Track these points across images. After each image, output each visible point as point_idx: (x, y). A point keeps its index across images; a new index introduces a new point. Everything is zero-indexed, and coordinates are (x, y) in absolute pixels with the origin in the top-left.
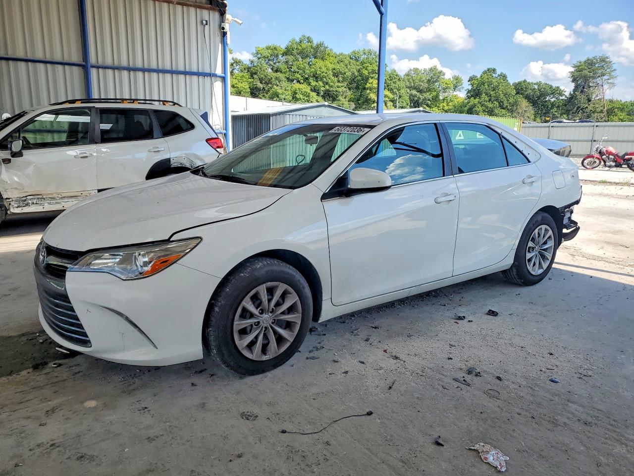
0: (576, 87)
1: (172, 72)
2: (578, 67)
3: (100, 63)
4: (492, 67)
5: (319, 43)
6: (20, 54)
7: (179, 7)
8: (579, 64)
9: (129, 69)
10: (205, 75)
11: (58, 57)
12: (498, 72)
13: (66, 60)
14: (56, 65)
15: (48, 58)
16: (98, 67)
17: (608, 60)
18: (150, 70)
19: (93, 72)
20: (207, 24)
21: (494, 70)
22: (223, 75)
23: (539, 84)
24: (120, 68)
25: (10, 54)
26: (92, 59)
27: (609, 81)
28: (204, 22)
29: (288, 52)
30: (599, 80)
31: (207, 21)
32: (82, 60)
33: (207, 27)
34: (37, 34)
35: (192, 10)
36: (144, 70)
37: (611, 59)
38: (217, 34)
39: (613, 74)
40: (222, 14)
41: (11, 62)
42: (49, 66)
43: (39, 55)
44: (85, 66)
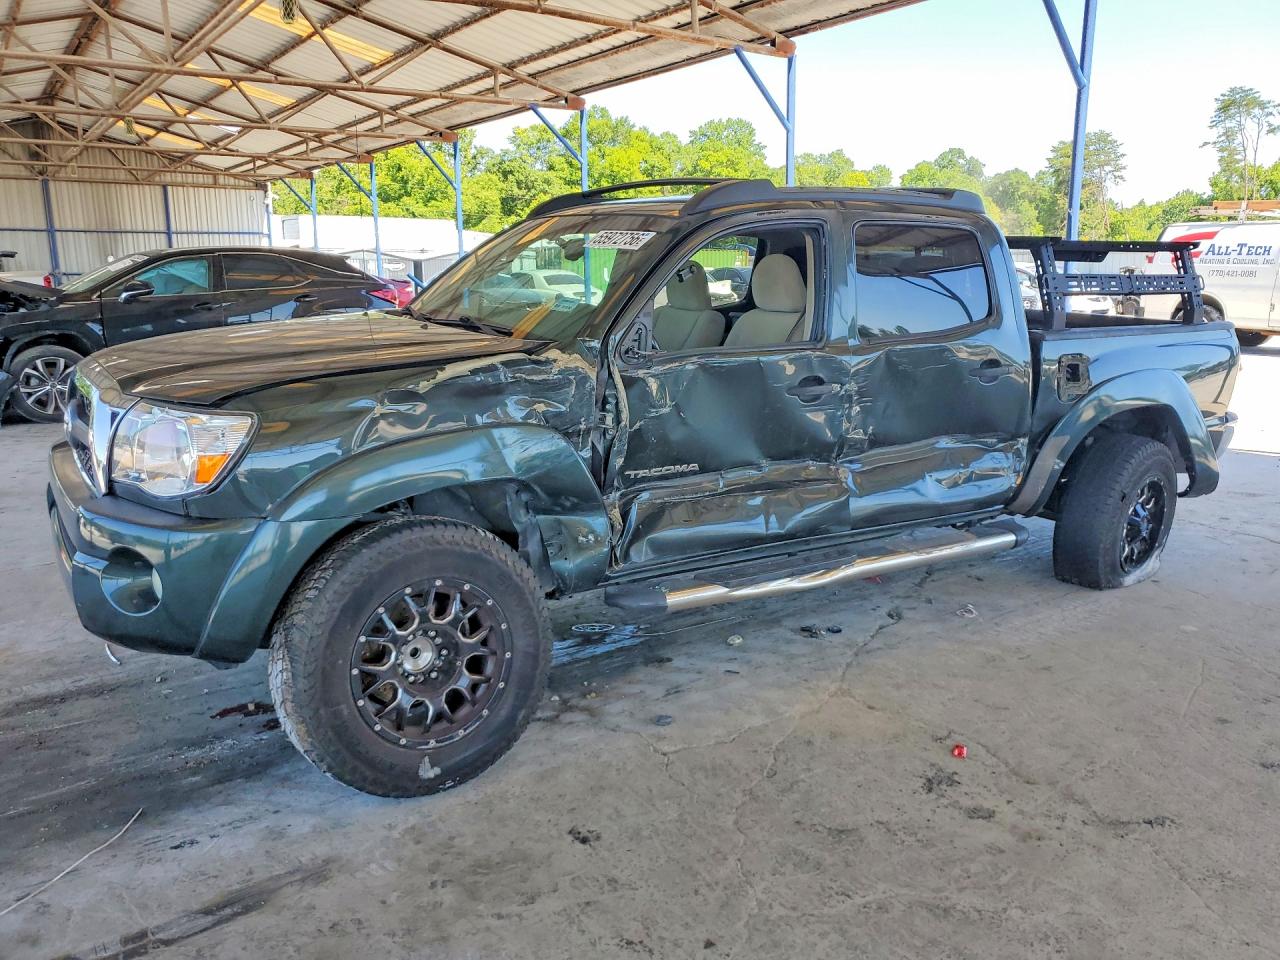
6: (129, 229)
9: (198, 233)
11: (151, 229)
13: (157, 229)
16: (177, 233)
19: (174, 237)
24: (192, 233)
26: (173, 228)
40: (266, 192)
43: (140, 229)
44: (168, 233)
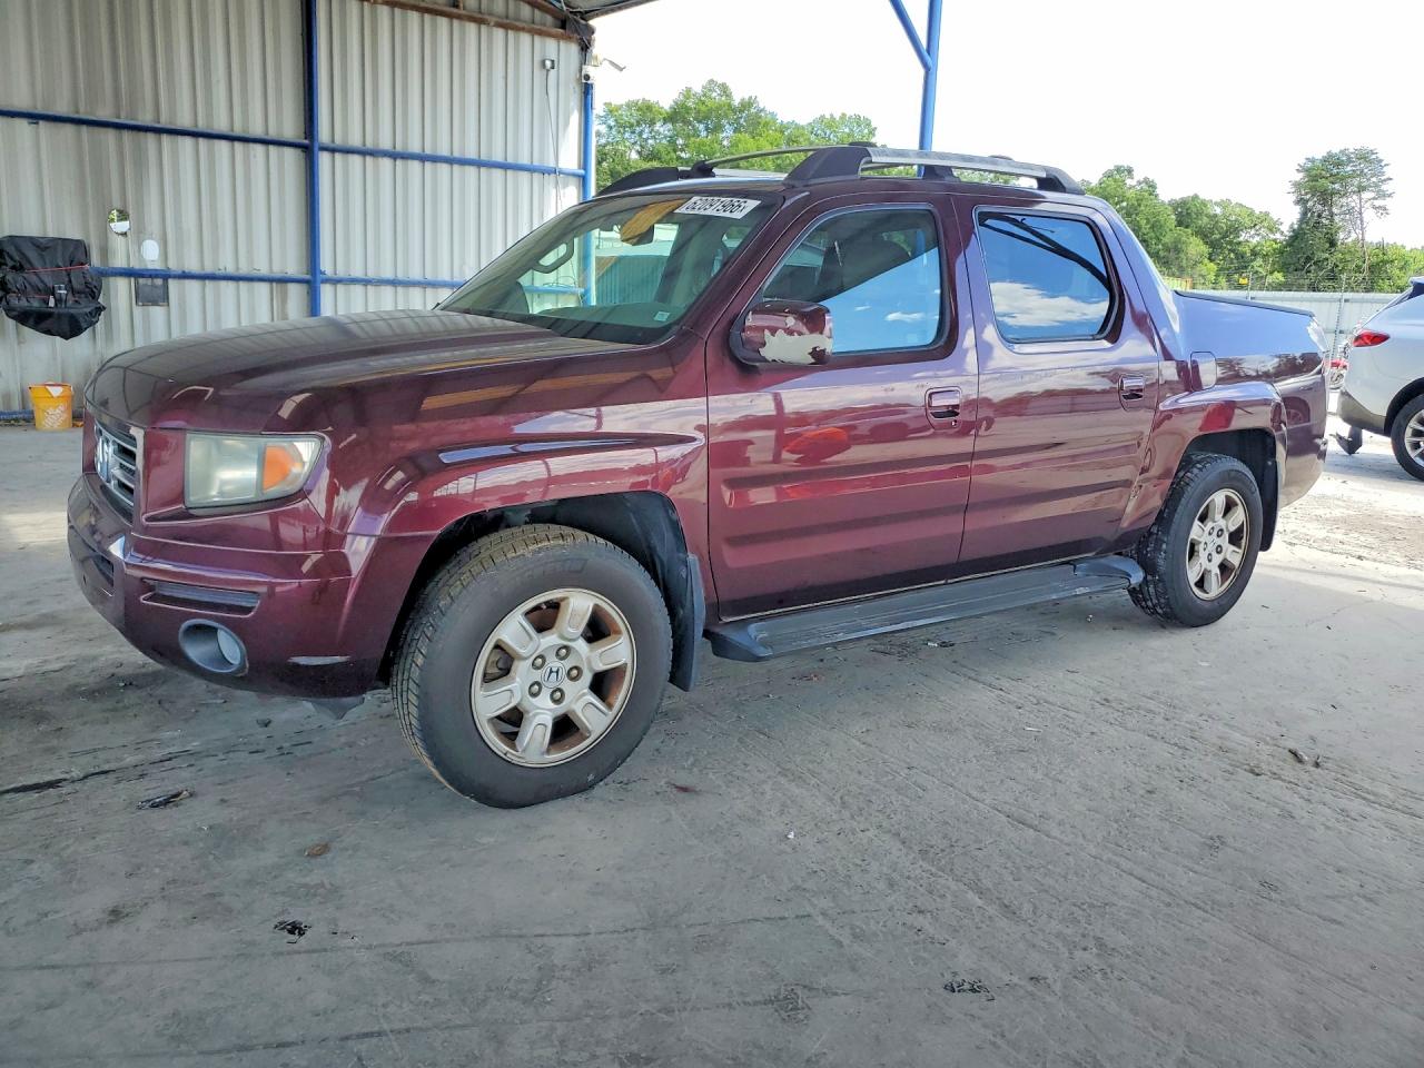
0: (1304, 214)
1: (478, 164)
2: (1307, 170)
3: (339, 141)
4: (1125, 163)
5: (747, 98)
7: (499, 33)
8: (1310, 165)
10: (544, 171)
12: (1138, 175)
14: (252, 145)
15: (238, 131)
17: (1374, 157)
18: (435, 159)
20: (553, 68)
21: (1130, 171)
22: (582, 172)
23: (1224, 204)
25: (164, 123)
27: (1377, 203)
28: (548, 64)
29: (676, 115)
30: (1353, 200)
31: (553, 61)
32: (303, 136)
33: (553, 72)
34: (218, 81)
35: (525, 38)
36: (423, 158)
37: (1381, 156)
38: (571, 87)
39: (1384, 187)
41: (165, 138)
42: (238, 145)
